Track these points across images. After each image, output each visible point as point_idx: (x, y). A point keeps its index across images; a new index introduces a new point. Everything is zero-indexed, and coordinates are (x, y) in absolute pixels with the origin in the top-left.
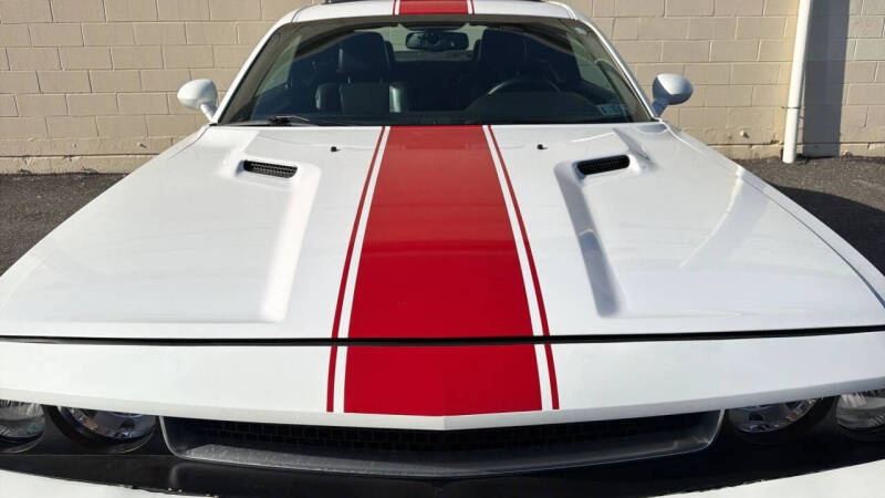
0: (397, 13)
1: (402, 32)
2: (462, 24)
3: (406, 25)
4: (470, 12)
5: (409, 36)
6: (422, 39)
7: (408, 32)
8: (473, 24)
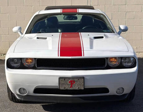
0: (62, 12)
1: (63, 16)
2: (76, 14)
3: (63, 15)
4: (78, 12)
5: (64, 17)
6: (67, 17)
7: (64, 16)
8: (78, 14)
